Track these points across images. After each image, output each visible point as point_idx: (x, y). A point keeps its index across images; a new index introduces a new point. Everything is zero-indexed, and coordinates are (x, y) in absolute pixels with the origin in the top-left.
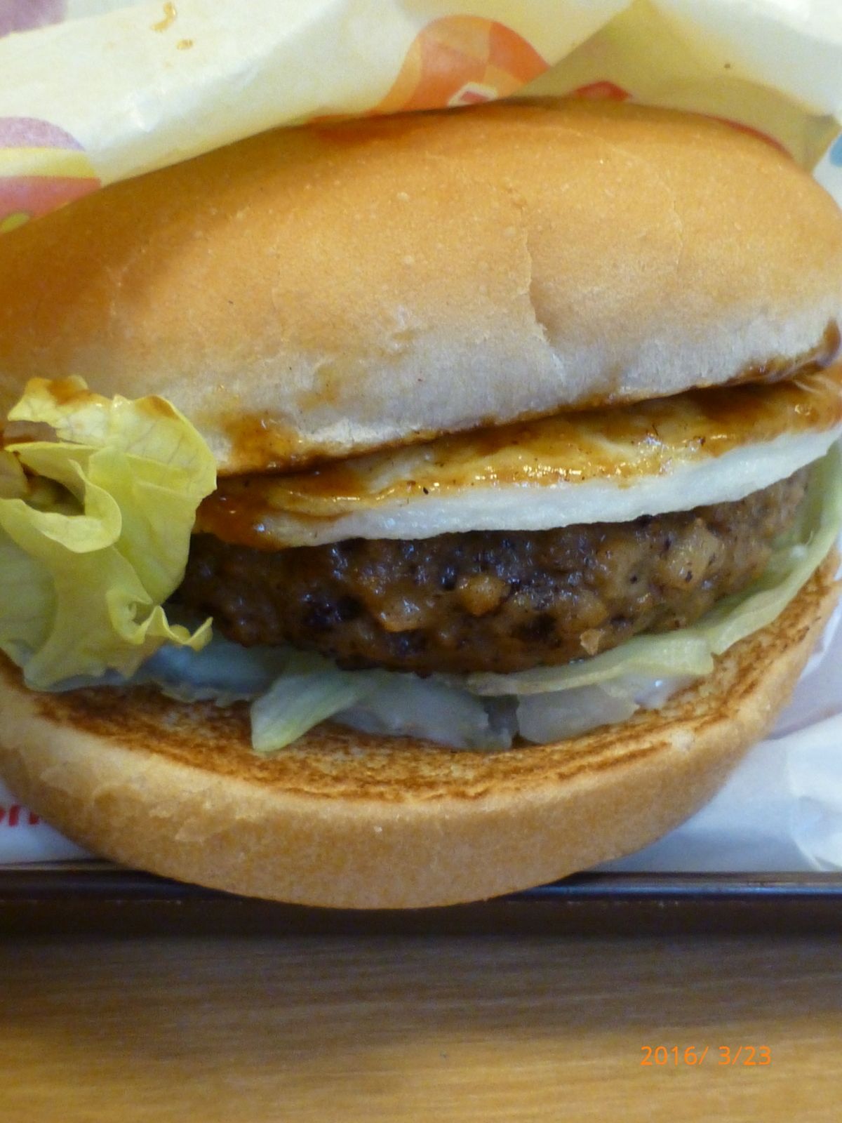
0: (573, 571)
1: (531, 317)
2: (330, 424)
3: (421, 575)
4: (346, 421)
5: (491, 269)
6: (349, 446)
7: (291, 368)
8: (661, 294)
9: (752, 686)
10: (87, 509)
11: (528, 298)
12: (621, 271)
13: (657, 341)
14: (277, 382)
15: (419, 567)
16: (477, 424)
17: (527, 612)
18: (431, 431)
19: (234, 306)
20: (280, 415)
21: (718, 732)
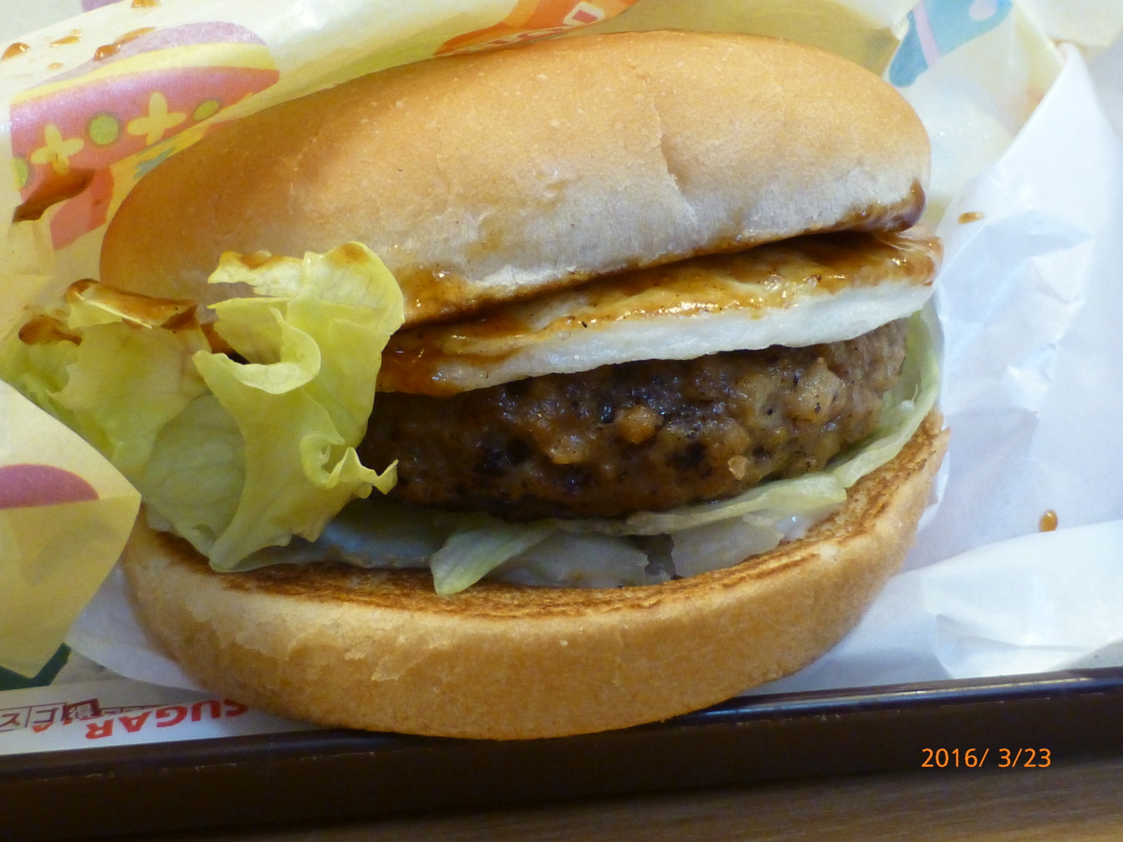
0: (718, 401)
1: (664, 168)
2: (494, 272)
3: (584, 411)
4: (509, 267)
5: (625, 127)
6: (514, 288)
7: (457, 222)
8: (773, 146)
9: (884, 507)
10: (282, 358)
11: (660, 150)
12: (737, 127)
13: (772, 188)
14: (446, 235)
15: (581, 403)
16: (624, 265)
17: (679, 439)
18: (583, 274)
19: (403, 172)
20: (449, 267)
21: (859, 545)
